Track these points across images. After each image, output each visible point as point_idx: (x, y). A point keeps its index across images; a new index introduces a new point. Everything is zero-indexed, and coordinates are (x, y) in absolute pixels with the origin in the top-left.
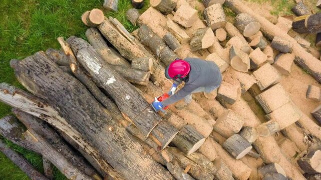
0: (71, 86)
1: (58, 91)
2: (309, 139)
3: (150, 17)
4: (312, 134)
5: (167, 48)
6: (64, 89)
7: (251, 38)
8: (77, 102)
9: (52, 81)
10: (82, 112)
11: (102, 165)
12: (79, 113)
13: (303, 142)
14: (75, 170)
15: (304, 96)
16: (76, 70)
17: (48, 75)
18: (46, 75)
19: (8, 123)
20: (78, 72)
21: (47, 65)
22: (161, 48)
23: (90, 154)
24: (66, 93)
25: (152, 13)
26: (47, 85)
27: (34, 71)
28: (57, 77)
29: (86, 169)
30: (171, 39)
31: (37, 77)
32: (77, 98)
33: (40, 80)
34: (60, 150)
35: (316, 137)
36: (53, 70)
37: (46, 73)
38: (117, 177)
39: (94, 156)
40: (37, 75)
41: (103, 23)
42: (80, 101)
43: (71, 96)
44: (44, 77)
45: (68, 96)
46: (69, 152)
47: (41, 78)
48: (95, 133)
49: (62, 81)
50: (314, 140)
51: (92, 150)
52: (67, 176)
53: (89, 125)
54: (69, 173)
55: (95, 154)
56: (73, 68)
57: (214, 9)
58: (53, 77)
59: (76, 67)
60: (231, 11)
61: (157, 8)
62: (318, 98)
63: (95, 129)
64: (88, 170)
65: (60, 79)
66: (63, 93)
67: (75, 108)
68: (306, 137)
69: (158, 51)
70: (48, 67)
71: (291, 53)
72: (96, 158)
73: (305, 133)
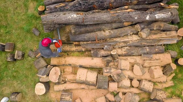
2: (65, 81)
3: (166, 58)
5: (146, 52)
13: (66, 77)
16: (160, 5)
20: (159, 5)
22: (148, 50)
25: (168, 60)
30: (149, 56)
41: (177, 33)
50: (63, 83)
56: (162, 4)
57: (150, 86)
59: (161, 5)
61: (169, 64)
68: (67, 80)
69: (147, 48)
73: (68, 82)
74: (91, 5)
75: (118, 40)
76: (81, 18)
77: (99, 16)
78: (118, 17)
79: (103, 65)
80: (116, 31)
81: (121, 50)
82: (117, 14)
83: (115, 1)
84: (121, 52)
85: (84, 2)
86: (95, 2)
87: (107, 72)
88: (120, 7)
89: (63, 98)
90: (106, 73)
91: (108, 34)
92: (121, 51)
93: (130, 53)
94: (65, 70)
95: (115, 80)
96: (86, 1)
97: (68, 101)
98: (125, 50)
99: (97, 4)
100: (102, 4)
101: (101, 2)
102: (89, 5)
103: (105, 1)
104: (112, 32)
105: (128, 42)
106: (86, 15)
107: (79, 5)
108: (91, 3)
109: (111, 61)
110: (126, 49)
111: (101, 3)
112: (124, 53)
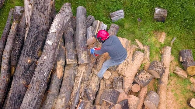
0: (42, 27)
1: (35, 23)
6: (38, 25)
8: (35, 36)
9: (38, 17)
10: (31, 41)
12: (30, 40)
14: (7, 56)
17: (40, 13)
18: (40, 12)
19: (20, 11)
21: (46, 9)
24: (36, 27)
26: (35, 16)
27: (38, 6)
28: (42, 18)
31: (36, 9)
32: (38, 34)
33: (35, 11)
34: (18, 43)
36: (45, 13)
37: (41, 12)
40: (36, 8)
42: (37, 37)
43: (36, 30)
44: (38, 12)
45: (35, 30)
46: (19, 48)
47: (37, 11)
48: (23, 55)
49: (42, 21)
53: (26, 49)
54: (4, 54)
58: (41, 16)
60: (157, 86)
63: (25, 53)
65: (42, 20)
66: (36, 26)
67: (31, 37)
70: (45, 10)
80: (63, 89)
83: (26, 79)
86: (14, 107)
99: (18, 105)
103: (20, 92)
111: (19, 99)
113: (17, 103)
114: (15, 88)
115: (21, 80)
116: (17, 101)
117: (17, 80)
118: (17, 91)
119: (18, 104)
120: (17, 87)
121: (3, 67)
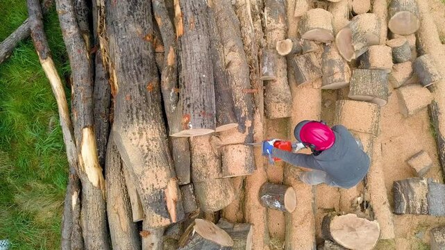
2: (362, 205)
4: (371, 203)
7: (396, 36)
11: (100, 27)
13: (352, 202)
14: (69, 7)
15: (404, 157)
23: (98, 7)
29: (82, 22)
35: (372, 210)
38: (105, 51)
39: (101, 11)
50: (367, 211)
51: (103, 4)
52: (57, 7)
54: (61, 4)
55: (103, 10)
62: (418, 170)
64: (84, 25)
68: (359, 199)
71: (431, 92)
72: (100, 15)
73: (364, 194)
74: (146, 96)
75: (250, 31)
76: (200, 121)
77: (196, 64)
78: (198, 11)
79: (316, 86)
81: (271, 30)
82: (190, 14)
83: (140, 23)
84: (278, 31)
85: (134, 116)
86: (138, 81)
87: (342, 71)
88: (153, 13)
89: (419, 205)
90: (343, 75)
91: (237, 55)
92: (275, 31)
93: (282, 8)
94: (327, 207)
95: (365, 51)
96: (134, 112)
97: (429, 188)
98: (274, 21)
99: (144, 78)
100: (144, 62)
101: (141, 62)
102: (147, 101)
103: (138, 51)
104: (230, 43)
105: (253, 8)
106: (189, 106)
107: (144, 136)
108: (141, 94)
109: (308, 60)
110: (269, 18)
111: (142, 66)
112: (281, 25)
113: (140, 73)
114: (124, 44)
115: (130, 25)
116: (139, 69)
117: (122, 29)
118: (131, 49)
119: (144, 76)
120: (128, 43)
121: (67, 30)
